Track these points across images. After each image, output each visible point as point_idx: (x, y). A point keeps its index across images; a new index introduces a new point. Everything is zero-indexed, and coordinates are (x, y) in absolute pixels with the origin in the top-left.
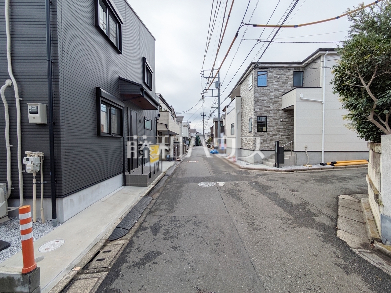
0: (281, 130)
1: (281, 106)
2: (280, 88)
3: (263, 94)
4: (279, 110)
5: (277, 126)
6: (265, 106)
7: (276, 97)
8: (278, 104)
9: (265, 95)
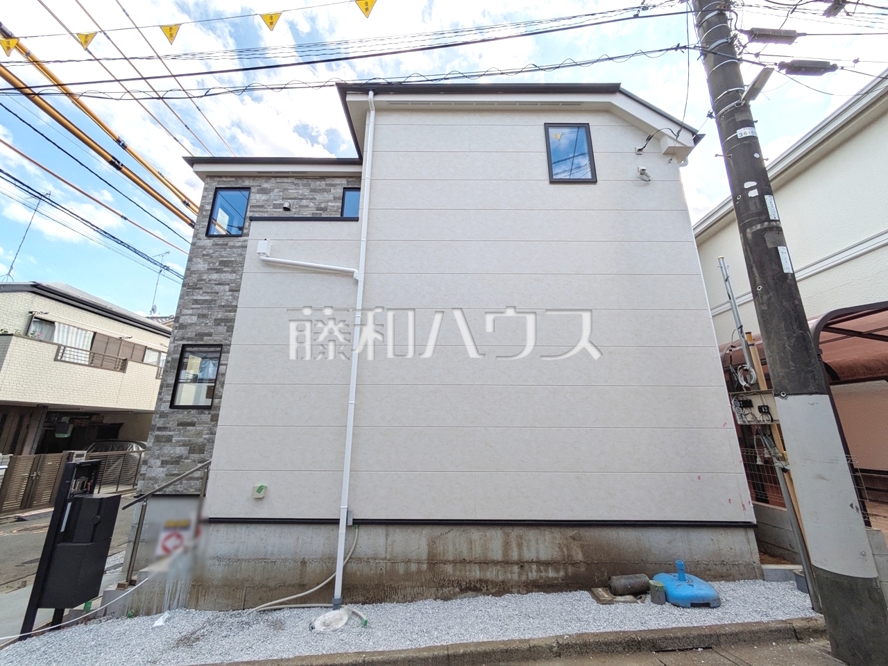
3: (222, 263)
9: (228, 266)
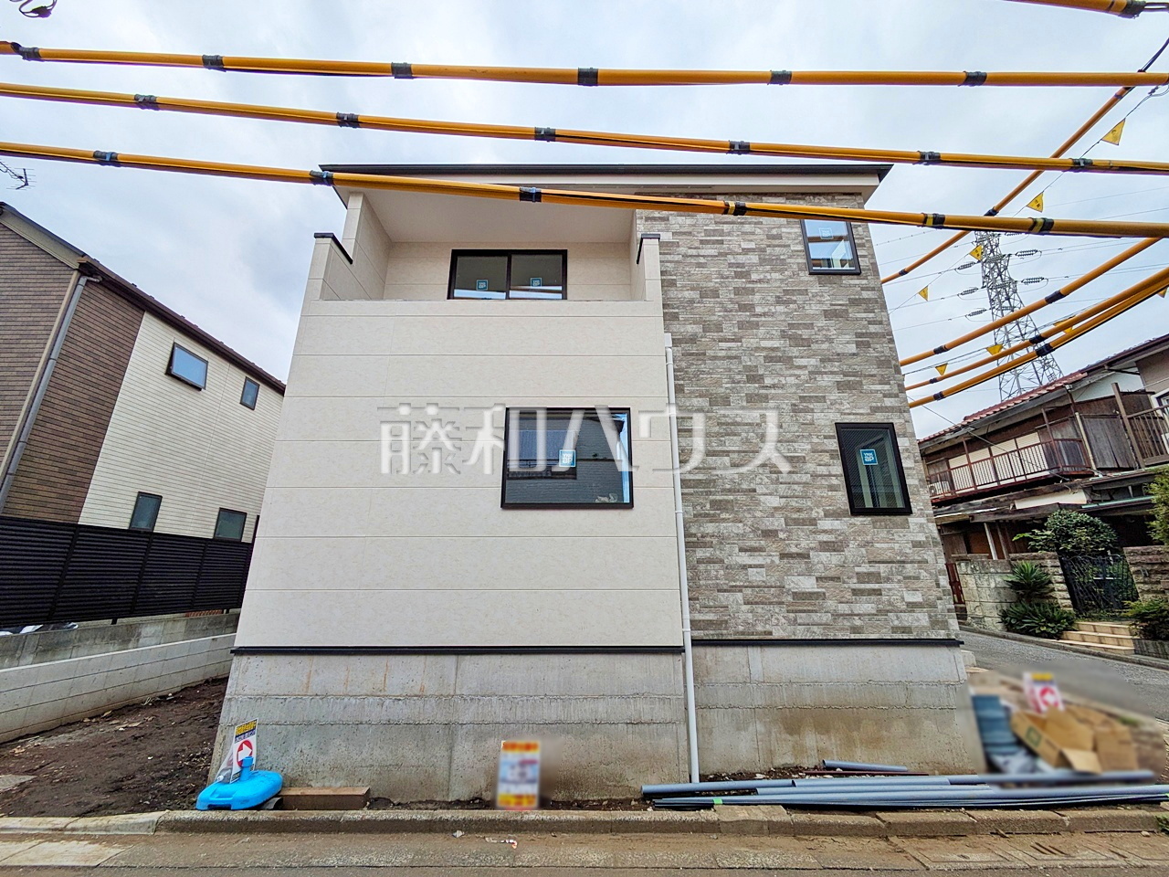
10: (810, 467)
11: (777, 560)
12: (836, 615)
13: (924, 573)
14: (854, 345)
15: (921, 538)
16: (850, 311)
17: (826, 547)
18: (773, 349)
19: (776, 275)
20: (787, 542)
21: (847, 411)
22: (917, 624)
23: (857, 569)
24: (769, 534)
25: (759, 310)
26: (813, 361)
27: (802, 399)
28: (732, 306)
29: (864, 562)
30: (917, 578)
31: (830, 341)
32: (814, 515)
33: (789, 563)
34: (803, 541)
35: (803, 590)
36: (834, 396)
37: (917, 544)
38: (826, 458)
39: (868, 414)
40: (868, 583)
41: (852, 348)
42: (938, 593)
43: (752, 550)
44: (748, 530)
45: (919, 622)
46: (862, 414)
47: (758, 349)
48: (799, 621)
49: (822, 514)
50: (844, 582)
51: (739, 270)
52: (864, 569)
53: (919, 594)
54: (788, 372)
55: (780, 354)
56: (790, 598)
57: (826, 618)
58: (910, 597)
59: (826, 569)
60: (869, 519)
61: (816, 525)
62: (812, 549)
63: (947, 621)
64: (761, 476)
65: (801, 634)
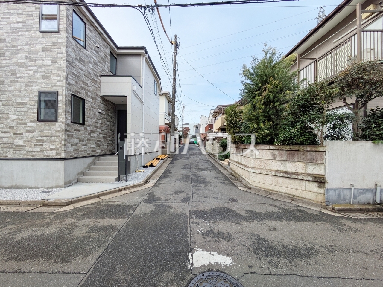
0: (99, 125)
1: (99, 90)
2: (99, 63)
4: (97, 95)
5: (96, 119)
6: (82, 81)
7: (95, 74)
8: (97, 86)
9: (82, 62)
10: (28, 106)
11: (12, 135)
12: (28, 152)
13: (57, 140)
14: (51, 62)
15: (59, 129)
16: (52, 48)
17: (28, 131)
18: (22, 63)
19: (27, 33)
20: (16, 130)
21: (44, 87)
22: (51, 154)
23: (37, 138)
24: (11, 127)
25: (19, 47)
26: (35, 68)
27: (29, 82)
28: (10, 46)
29: (39, 136)
30: (55, 141)
31: (43, 60)
32: (26, 121)
33: (16, 136)
34: (22, 129)
35: (19, 144)
36: (40, 81)
37: (57, 131)
38: (33, 103)
39: (51, 88)
40: (39, 142)
41: (50, 63)
42: (60, 145)
43: (5, 132)
44: (5, 126)
45: (53, 154)
46: (48, 88)
47: (16, 63)
48: (16, 153)
49: (29, 121)
50: (32, 142)
51: (14, 30)
52: (39, 138)
53: (54, 146)
54: (26, 72)
55: (24, 65)
56: (15, 147)
57: (25, 152)
58: (51, 147)
59: (27, 138)
60: (44, 123)
61: (26, 125)
62: (24, 132)
63: (61, 154)
64: (11, 109)
65: (16, 156)
